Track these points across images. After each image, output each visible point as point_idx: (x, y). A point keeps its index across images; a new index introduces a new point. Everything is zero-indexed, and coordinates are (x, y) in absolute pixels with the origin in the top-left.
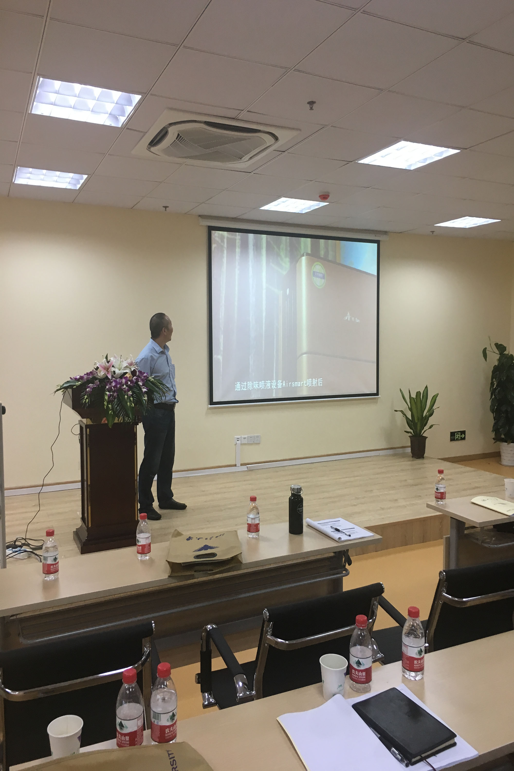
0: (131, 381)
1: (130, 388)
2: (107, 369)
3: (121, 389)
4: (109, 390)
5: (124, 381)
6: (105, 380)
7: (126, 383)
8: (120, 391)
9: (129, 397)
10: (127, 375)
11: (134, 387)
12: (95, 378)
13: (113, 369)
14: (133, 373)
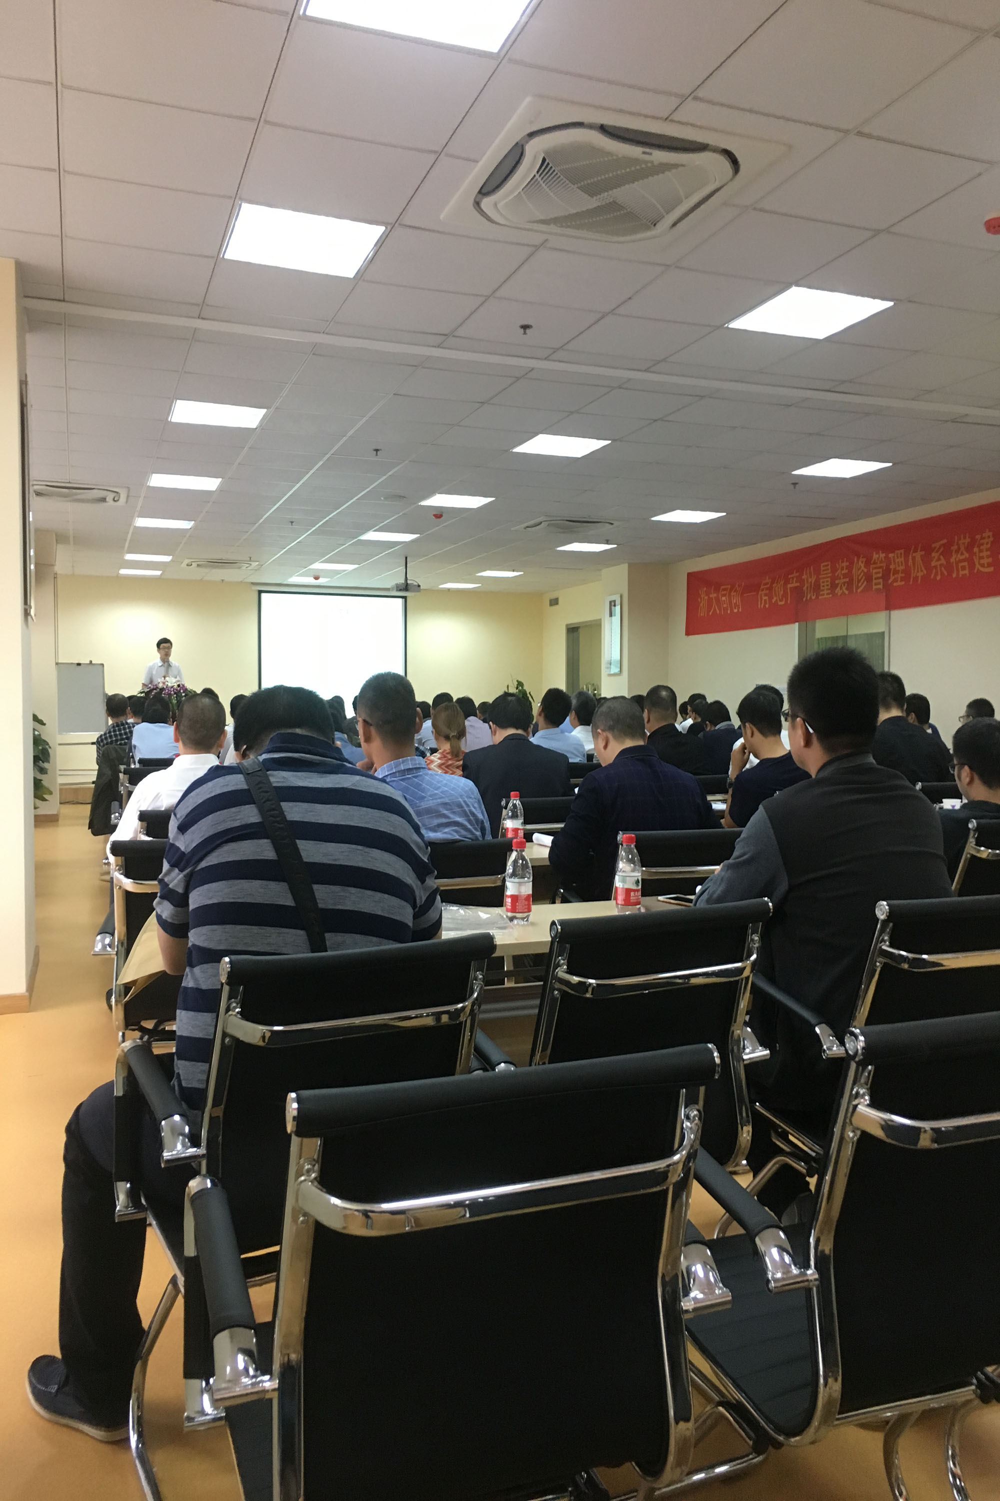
0: (177, 690)
1: (175, 693)
2: (164, 683)
3: (170, 694)
4: (164, 694)
5: (172, 689)
6: (162, 689)
7: (173, 690)
8: (170, 695)
9: (174, 698)
10: (175, 687)
11: (177, 693)
12: (157, 688)
13: (167, 683)
14: (179, 686)
